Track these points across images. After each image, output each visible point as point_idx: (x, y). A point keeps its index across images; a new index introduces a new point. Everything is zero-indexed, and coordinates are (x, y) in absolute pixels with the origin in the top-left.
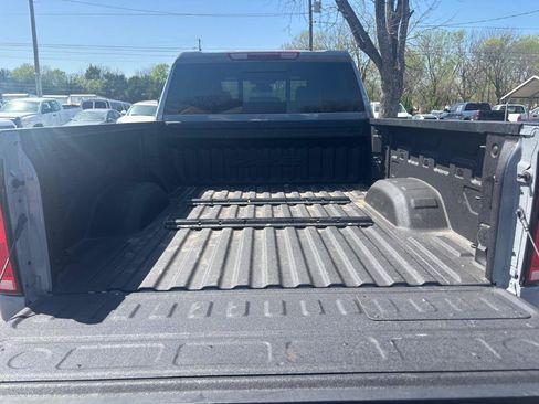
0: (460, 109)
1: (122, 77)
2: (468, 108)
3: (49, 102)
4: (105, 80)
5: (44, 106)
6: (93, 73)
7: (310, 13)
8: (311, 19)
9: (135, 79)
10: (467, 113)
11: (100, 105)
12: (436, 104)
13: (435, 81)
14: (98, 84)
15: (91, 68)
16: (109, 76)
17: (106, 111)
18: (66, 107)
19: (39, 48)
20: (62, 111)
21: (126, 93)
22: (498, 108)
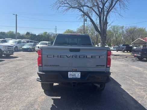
0: (121, 45)
1: (35, 35)
2: (123, 45)
3: (19, 41)
4: (31, 36)
5: (18, 42)
6: (28, 33)
7: (84, 21)
8: (84, 23)
9: (39, 35)
10: (123, 47)
11: (31, 42)
12: (117, 44)
13: (117, 38)
14: (29, 36)
15: (27, 32)
16: (32, 35)
17: (33, 43)
18: (23, 42)
19: (17, 28)
20: (22, 43)
21: (36, 39)
22: (131, 46)
